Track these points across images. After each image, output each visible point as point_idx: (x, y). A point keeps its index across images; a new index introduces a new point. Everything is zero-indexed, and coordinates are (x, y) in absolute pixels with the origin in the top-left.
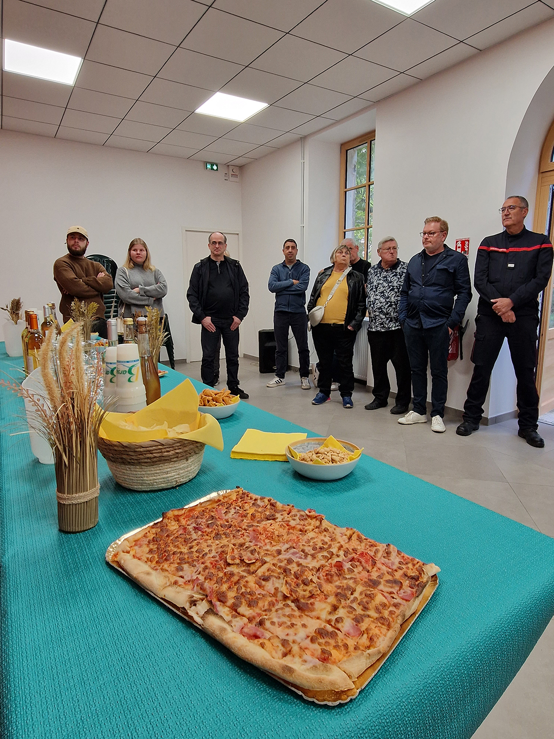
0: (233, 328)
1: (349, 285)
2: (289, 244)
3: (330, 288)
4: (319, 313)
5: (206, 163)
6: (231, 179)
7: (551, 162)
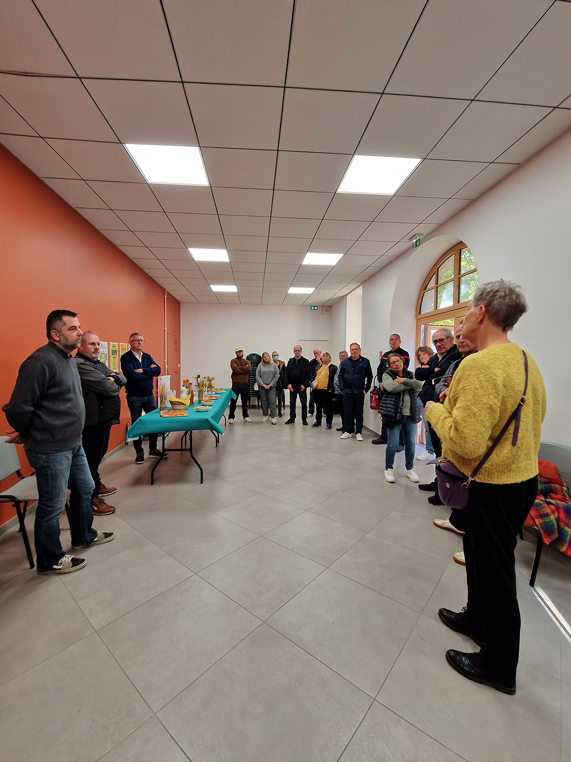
1: (330, 371)
4: (315, 384)
5: (311, 306)
6: (324, 313)
7: (420, 314)
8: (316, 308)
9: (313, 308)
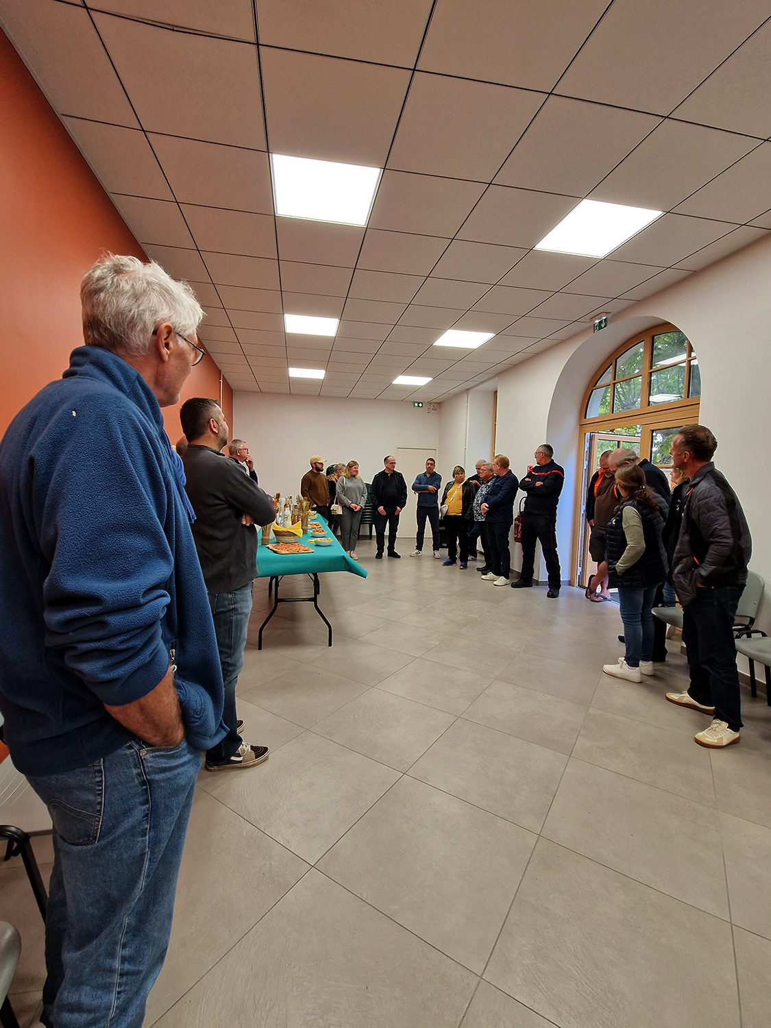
0: (396, 514)
1: (463, 491)
2: (429, 462)
3: (452, 493)
4: (445, 508)
5: (415, 402)
6: (432, 412)
7: (585, 418)
8: (420, 405)
9: (416, 405)
